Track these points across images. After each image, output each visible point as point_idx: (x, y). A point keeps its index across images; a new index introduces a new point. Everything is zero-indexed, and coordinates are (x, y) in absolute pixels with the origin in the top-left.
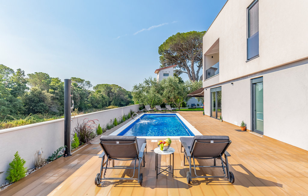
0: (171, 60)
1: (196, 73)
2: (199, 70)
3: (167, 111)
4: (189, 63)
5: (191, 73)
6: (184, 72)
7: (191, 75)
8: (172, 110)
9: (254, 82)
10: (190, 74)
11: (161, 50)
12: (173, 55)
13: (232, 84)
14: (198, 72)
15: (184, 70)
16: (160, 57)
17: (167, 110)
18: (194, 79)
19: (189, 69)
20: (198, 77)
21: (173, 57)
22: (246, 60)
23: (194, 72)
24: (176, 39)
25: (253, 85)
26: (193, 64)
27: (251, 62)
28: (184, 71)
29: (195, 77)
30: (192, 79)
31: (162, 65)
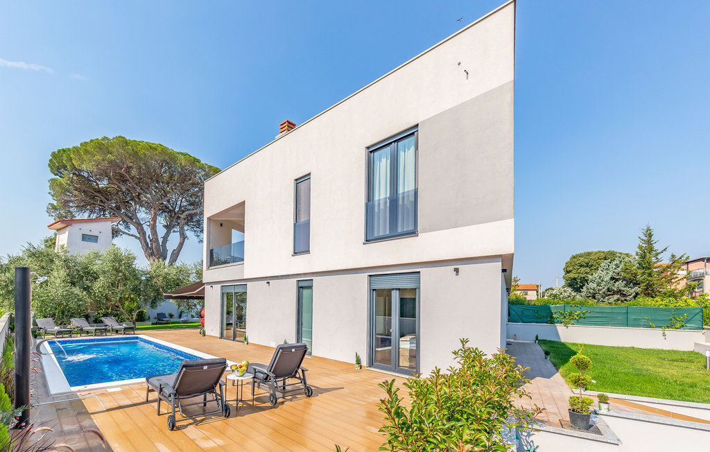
0: (93, 198)
1: (161, 240)
2: (167, 234)
3: (109, 331)
4: (143, 215)
5: (148, 240)
6: (126, 233)
7: (147, 245)
8: (125, 329)
9: (302, 284)
10: (146, 242)
11: (59, 162)
12: (97, 185)
13: (268, 283)
14: (165, 238)
15: (128, 227)
16: (52, 180)
17: (110, 328)
18: (158, 254)
19: (142, 229)
20: (165, 251)
21: (99, 191)
22: (292, 252)
23: (157, 240)
24: (115, 150)
25: (300, 288)
26: (154, 220)
27: (299, 258)
28: (126, 231)
29: (158, 250)
30: (152, 254)
31: (55, 203)
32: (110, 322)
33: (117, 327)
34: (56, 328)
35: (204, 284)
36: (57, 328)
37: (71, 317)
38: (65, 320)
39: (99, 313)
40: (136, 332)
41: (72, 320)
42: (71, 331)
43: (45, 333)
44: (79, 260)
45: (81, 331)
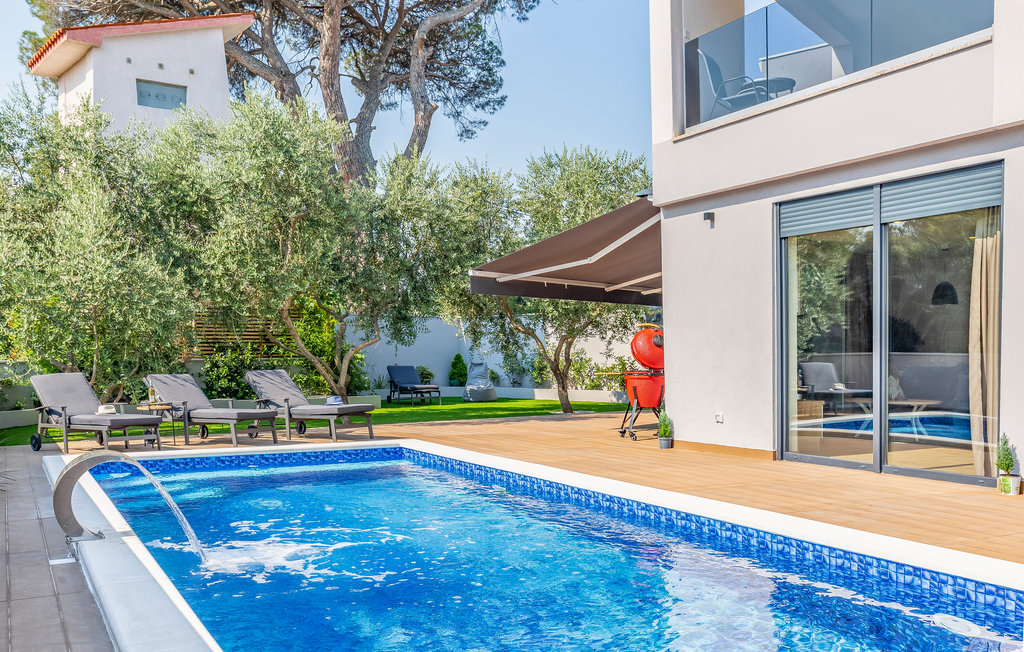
8: (338, 416)
17: (282, 413)
32: (276, 388)
33: (305, 407)
34: (102, 409)
35: (657, 210)
36: (105, 412)
37: (143, 369)
38: (124, 380)
39: (215, 365)
40: (378, 429)
41: (150, 380)
42: (155, 424)
43: (69, 429)
44: (144, 154)
45: (188, 424)
